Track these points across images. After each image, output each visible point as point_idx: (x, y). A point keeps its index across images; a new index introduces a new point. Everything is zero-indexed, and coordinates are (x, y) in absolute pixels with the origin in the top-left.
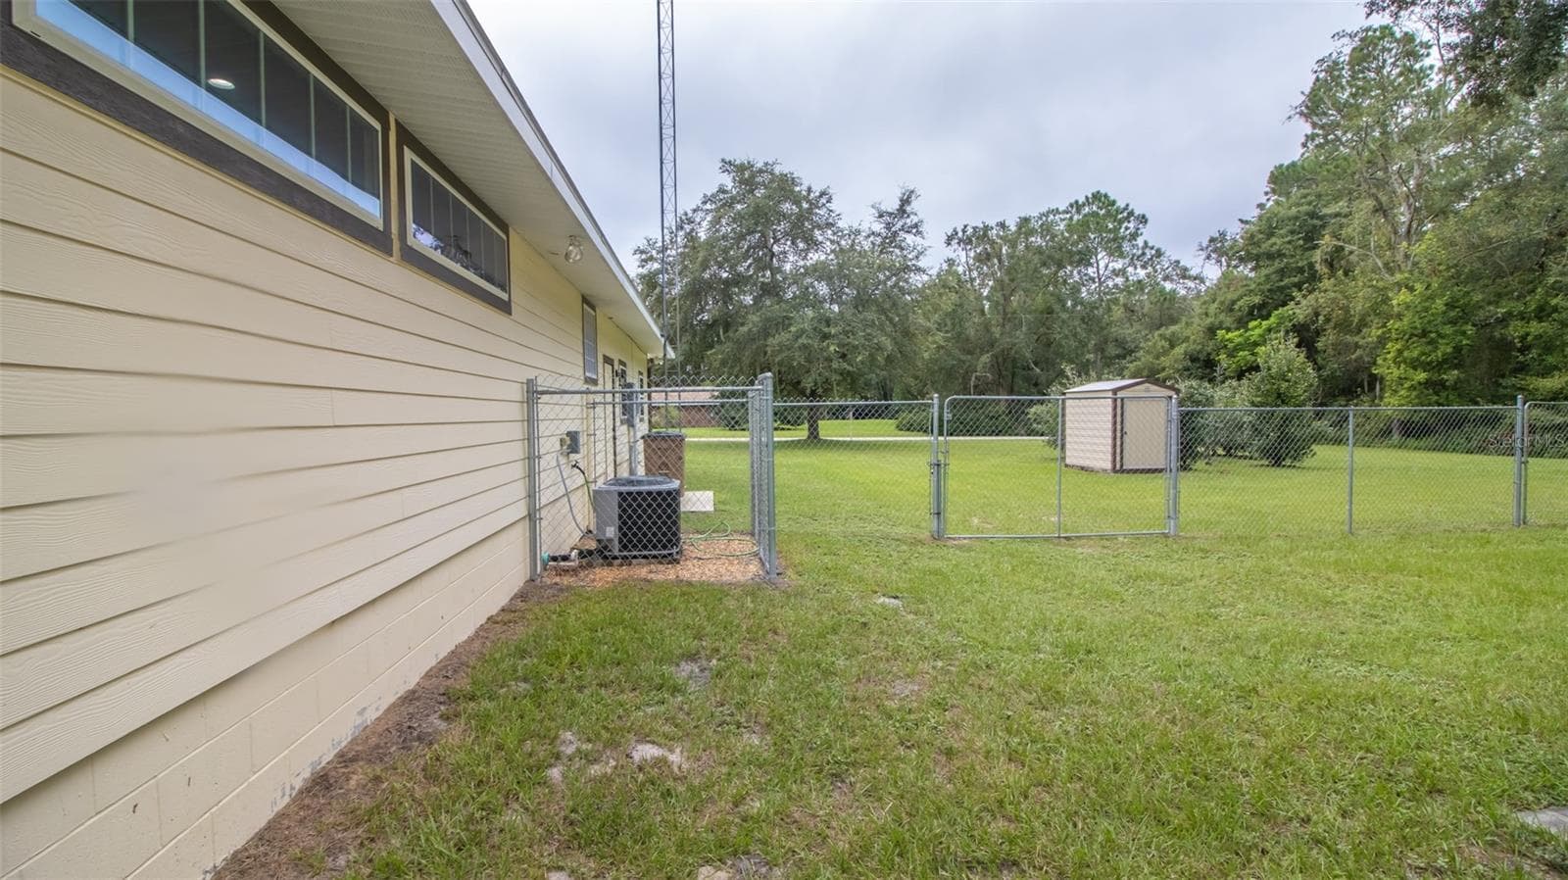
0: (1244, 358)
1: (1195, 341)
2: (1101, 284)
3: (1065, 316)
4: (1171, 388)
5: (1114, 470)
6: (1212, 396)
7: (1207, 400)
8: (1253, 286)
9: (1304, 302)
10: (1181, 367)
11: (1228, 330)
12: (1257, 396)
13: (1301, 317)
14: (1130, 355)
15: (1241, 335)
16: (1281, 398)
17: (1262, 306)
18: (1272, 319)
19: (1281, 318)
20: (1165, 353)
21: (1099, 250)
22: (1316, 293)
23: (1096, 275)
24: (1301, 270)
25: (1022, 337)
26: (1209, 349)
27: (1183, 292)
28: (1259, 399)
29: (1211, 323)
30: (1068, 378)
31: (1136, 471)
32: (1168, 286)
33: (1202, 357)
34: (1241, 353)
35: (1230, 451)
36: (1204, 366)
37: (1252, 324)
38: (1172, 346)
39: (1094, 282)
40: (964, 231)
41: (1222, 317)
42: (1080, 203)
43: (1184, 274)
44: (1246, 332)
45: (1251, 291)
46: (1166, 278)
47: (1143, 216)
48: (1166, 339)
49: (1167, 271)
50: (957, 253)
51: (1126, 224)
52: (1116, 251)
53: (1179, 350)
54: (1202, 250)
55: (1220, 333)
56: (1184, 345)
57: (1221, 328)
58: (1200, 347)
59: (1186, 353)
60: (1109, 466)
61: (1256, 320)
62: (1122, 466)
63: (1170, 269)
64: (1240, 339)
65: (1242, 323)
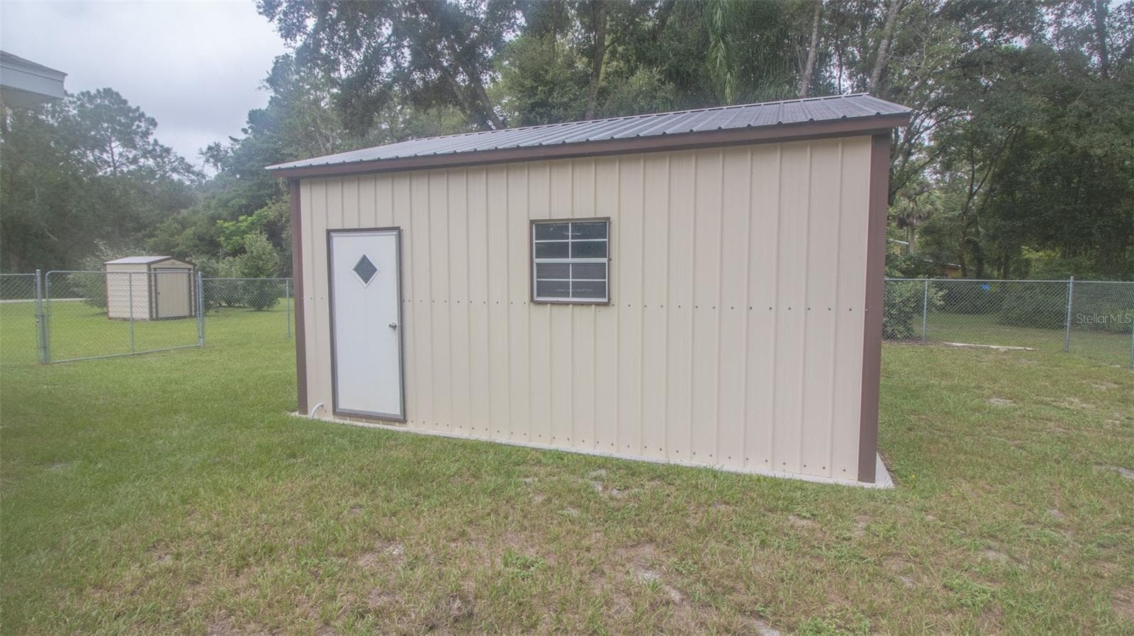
0: (237, 241)
1: (201, 226)
2: (115, 168)
4: (190, 263)
5: (151, 318)
6: (218, 269)
7: (214, 271)
8: (241, 192)
9: (273, 208)
10: (191, 244)
11: (225, 220)
12: (245, 269)
13: (272, 217)
14: (145, 229)
15: (234, 225)
16: (259, 271)
17: (246, 206)
18: (254, 217)
19: (259, 216)
20: (179, 233)
21: (113, 139)
22: (281, 202)
23: (111, 160)
24: (271, 186)
26: (212, 233)
27: (188, 183)
28: (246, 271)
29: (212, 214)
30: (101, 250)
31: (168, 319)
32: (175, 177)
33: (207, 237)
34: (235, 238)
35: (230, 304)
36: (209, 245)
37: (242, 218)
38: (184, 228)
39: (110, 166)
41: (220, 210)
42: (92, 94)
43: (188, 169)
44: (237, 223)
45: (239, 195)
46: (174, 170)
47: (153, 120)
48: (178, 222)
49: (174, 164)
51: (137, 123)
52: (128, 142)
53: (189, 231)
54: (202, 154)
55: (220, 222)
56: (193, 228)
57: (220, 219)
58: (205, 230)
59: (194, 234)
60: (147, 316)
61: (243, 215)
62: (157, 314)
63: (176, 163)
64: (233, 228)
65: (234, 217)
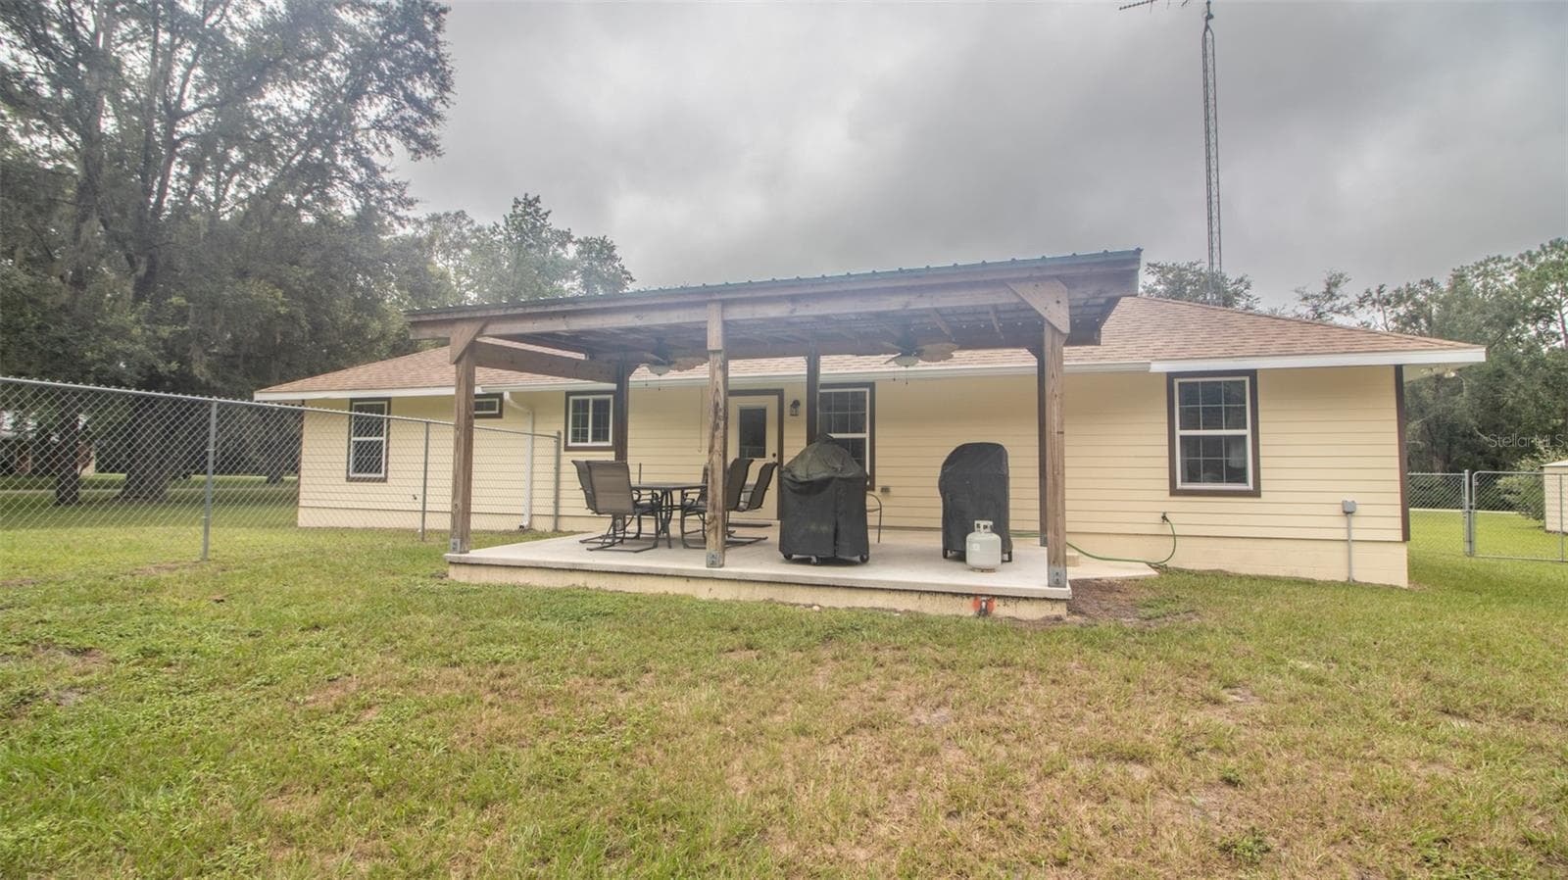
3: (1520, 379)
25: (1463, 402)
40: (1379, 292)
42: (1534, 253)
50: (1371, 314)
